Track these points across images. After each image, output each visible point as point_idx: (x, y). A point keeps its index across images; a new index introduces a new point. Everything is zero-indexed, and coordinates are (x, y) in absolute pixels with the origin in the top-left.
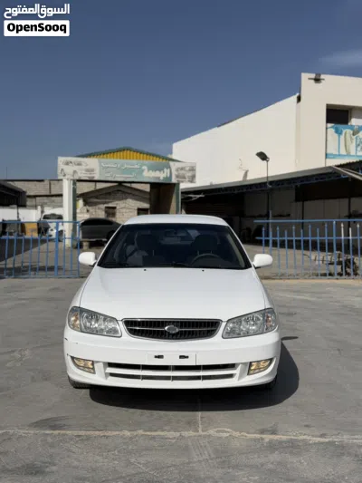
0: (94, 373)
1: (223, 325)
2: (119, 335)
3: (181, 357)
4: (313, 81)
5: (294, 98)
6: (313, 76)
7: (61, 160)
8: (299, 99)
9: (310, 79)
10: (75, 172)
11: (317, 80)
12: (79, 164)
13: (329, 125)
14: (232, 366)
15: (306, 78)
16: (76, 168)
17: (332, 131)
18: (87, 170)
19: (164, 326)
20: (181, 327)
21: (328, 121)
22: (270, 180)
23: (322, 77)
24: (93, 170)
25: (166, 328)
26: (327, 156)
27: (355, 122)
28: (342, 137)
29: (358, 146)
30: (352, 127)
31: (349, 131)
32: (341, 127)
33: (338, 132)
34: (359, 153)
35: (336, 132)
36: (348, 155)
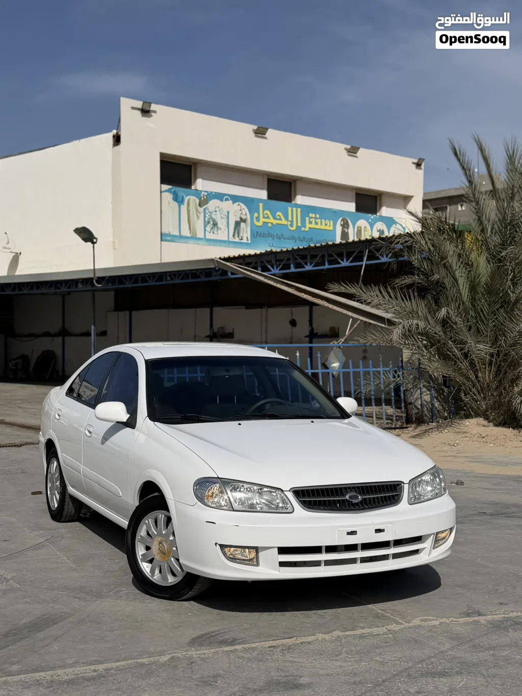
0: (258, 565)
1: (406, 487)
2: (290, 510)
3: (378, 531)
4: (139, 113)
5: (108, 137)
6: (139, 104)
8: (117, 140)
9: (133, 108)
11: (145, 112)
13: (165, 187)
15: (128, 107)
17: (168, 197)
19: (343, 495)
20: (364, 493)
21: (164, 180)
22: (98, 275)
23: (153, 107)
25: (347, 497)
26: (163, 237)
27: (201, 184)
28: (184, 208)
29: (206, 223)
30: (197, 193)
31: (194, 200)
32: (181, 191)
33: (178, 200)
34: (210, 236)
35: (176, 199)
36: (194, 237)
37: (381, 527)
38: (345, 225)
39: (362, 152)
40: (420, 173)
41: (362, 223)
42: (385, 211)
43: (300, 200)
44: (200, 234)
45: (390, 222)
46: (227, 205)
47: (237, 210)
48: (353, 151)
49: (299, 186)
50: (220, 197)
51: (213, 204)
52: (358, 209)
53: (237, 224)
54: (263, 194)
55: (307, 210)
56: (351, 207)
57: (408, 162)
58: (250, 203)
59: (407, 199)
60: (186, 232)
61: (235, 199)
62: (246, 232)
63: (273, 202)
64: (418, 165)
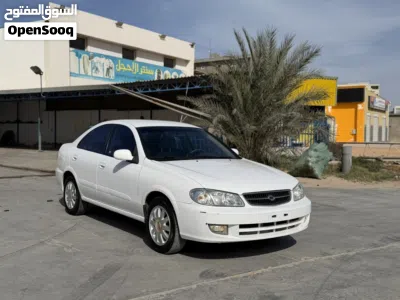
0: (227, 234)
1: (292, 192)
3: (285, 215)
13: (72, 49)
17: (73, 54)
20: (275, 196)
21: (71, 46)
25: (269, 198)
26: (71, 74)
27: (90, 49)
28: (81, 60)
29: (93, 69)
30: (88, 53)
31: (86, 56)
32: (80, 52)
33: (79, 56)
34: (94, 75)
35: (77, 55)
36: (86, 75)
38: (159, 73)
39: (167, 38)
40: (193, 50)
41: (167, 72)
42: (177, 67)
43: (138, 59)
44: (90, 73)
45: (179, 72)
46: (103, 60)
47: (107, 63)
48: (163, 37)
49: (138, 52)
50: (100, 56)
51: (96, 59)
52: (165, 65)
53: (108, 69)
54: (120, 56)
55: (141, 64)
56: (161, 64)
57: (187, 45)
58: (114, 59)
59: (187, 62)
60: (82, 72)
61: (107, 57)
62: (112, 74)
63: (125, 60)
64: (192, 46)
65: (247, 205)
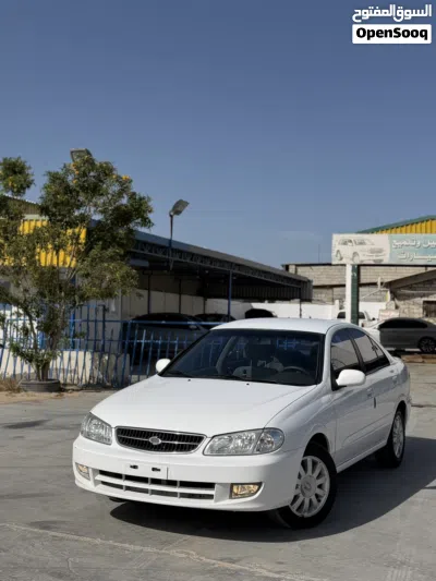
0: (89, 479)
1: (207, 440)
2: (110, 442)
3: (154, 469)
7: (337, 238)
10: (355, 254)
12: (362, 243)
14: (210, 486)
16: (358, 248)
18: (372, 251)
19: (149, 437)
20: (165, 439)
24: (380, 251)
25: (150, 439)
37: (158, 467)
65: (115, 444)
